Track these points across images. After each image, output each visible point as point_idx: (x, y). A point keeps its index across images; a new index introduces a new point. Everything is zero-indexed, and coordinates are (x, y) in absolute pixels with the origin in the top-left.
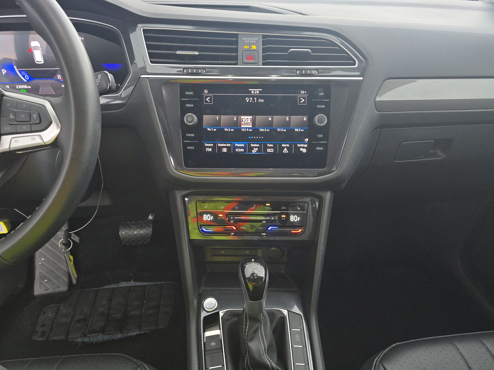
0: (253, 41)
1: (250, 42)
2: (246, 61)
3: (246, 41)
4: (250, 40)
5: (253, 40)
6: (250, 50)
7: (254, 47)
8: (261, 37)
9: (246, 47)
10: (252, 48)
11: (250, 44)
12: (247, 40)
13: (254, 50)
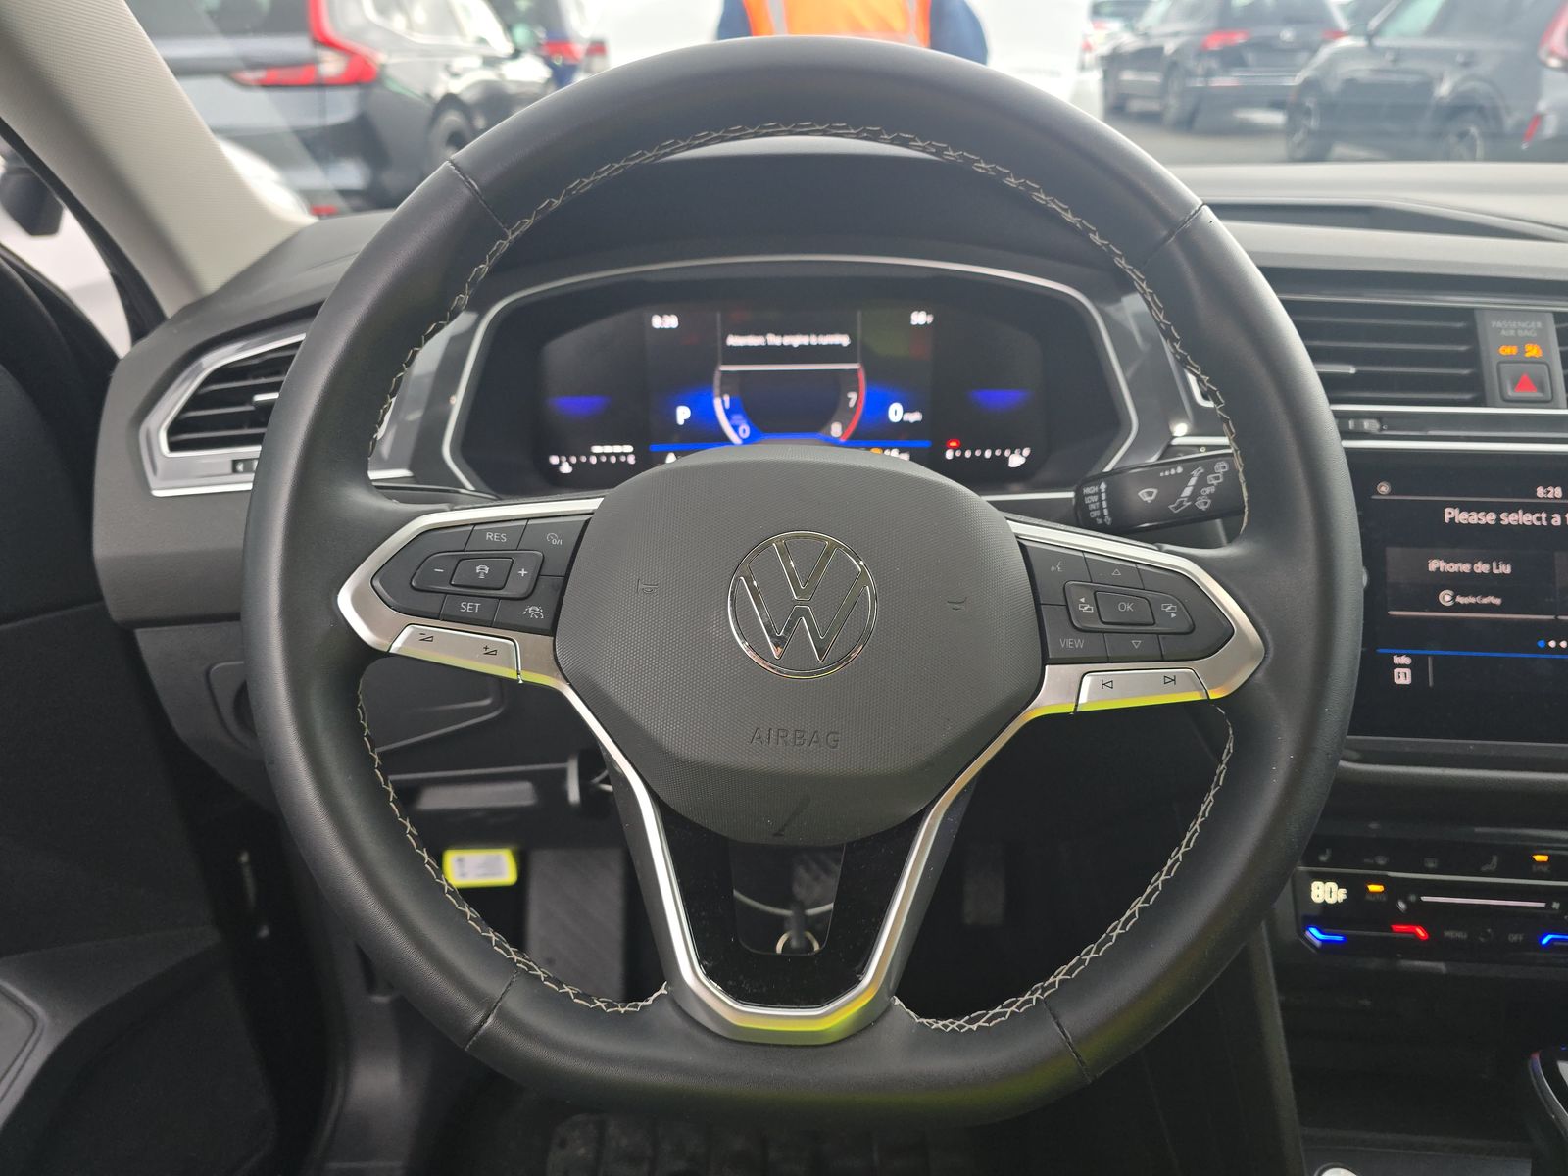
0: (1526, 333)
1: (1516, 333)
2: (1511, 393)
3: (1504, 333)
4: (1516, 330)
5: (1528, 328)
6: (1519, 360)
7: (1533, 351)
8: (1551, 319)
9: (1508, 350)
10: (1527, 355)
11: (1521, 342)
12: (1505, 327)
13: (1533, 361)
